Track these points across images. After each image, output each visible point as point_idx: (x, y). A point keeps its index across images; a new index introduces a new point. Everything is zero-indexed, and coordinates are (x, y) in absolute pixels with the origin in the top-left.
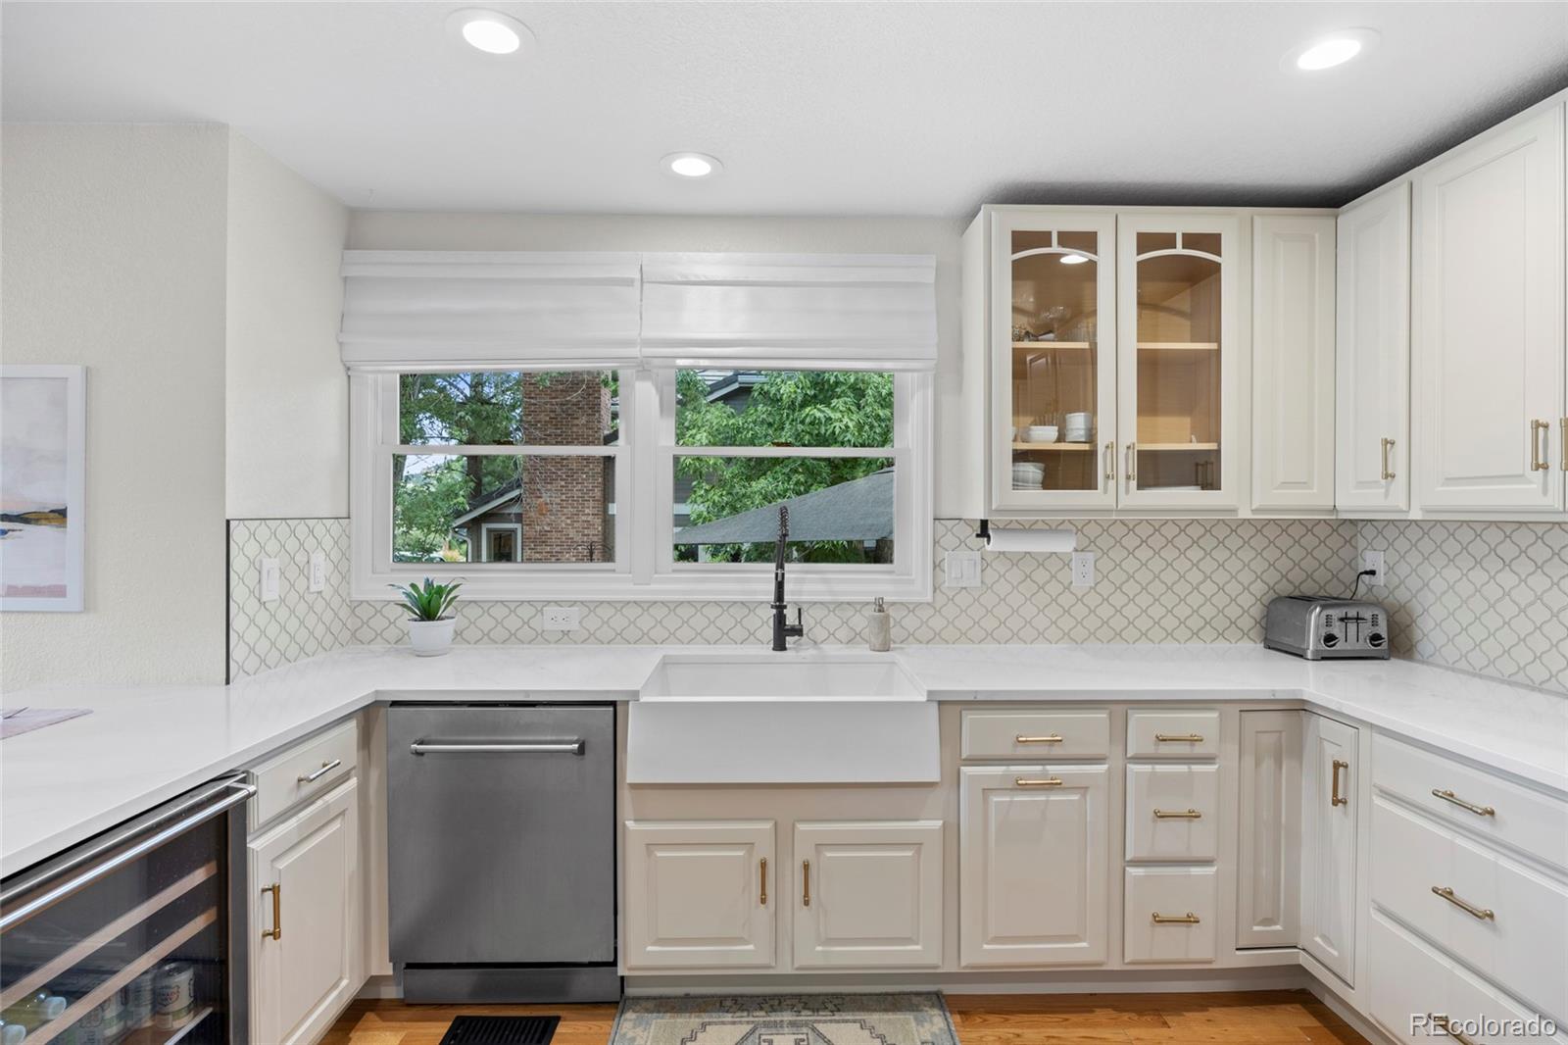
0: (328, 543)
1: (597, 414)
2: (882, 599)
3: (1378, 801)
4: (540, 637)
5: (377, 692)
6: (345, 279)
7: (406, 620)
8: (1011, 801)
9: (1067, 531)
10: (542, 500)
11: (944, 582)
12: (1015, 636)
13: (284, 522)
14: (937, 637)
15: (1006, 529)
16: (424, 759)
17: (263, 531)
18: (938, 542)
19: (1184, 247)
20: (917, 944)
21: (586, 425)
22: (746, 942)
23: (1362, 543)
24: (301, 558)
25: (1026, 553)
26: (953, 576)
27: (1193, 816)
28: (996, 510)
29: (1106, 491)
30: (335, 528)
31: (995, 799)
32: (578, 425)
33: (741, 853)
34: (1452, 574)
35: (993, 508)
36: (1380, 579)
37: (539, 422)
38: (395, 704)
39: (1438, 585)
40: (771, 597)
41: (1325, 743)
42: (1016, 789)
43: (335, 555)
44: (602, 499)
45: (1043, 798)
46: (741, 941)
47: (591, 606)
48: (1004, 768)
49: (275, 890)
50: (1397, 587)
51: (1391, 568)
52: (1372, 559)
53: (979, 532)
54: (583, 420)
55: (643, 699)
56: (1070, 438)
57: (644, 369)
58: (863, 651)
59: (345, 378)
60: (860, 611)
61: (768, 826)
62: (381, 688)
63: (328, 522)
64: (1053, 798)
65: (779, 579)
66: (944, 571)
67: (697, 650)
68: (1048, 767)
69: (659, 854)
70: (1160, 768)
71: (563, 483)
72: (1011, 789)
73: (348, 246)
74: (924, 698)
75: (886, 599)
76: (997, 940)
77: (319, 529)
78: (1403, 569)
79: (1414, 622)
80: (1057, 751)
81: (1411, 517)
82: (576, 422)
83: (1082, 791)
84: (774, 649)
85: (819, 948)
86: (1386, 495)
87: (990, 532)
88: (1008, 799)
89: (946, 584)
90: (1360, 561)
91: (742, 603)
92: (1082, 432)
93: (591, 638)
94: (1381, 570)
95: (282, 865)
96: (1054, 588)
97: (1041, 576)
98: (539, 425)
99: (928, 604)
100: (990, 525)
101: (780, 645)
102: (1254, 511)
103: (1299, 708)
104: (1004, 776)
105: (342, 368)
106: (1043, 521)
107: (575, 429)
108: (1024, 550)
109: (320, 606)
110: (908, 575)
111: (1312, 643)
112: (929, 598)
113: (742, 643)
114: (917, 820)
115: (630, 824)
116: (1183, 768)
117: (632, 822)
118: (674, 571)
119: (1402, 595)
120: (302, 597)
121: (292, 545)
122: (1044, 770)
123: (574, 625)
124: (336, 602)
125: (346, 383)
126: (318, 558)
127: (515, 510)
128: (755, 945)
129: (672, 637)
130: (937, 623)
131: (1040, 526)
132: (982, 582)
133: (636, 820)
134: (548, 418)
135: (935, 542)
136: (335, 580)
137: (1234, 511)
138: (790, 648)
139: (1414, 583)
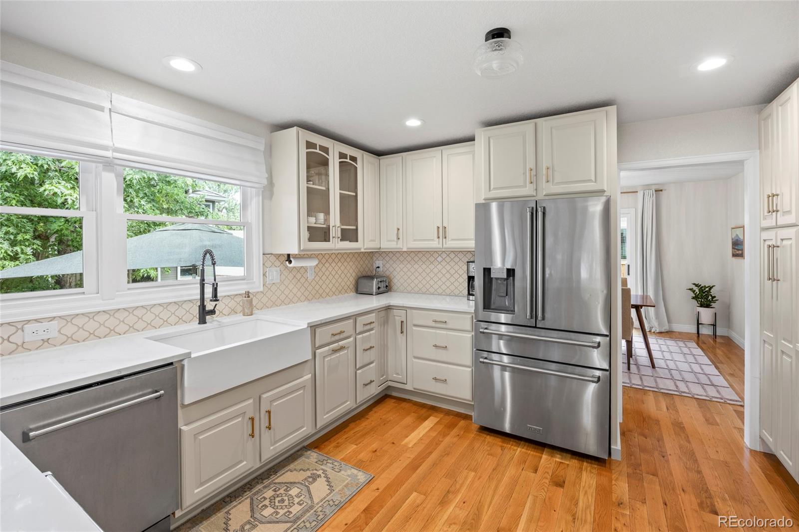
3: (414, 328)
4: (20, 348)
8: (331, 359)
9: (314, 257)
12: (291, 301)
18: (265, 264)
19: (350, 160)
20: (305, 427)
22: (243, 461)
23: (375, 259)
25: (302, 267)
26: (270, 278)
27: (371, 348)
28: (302, 250)
29: (333, 243)
33: (240, 419)
34: (402, 266)
35: (301, 249)
36: (381, 269)
39: (398, 269)
41: (396, 317)
42: (333, 353)
45: (338, 355)
47: (68, 319)
48: (328, 347)
50: (386, 271)
51: (384, 266)
52: (379, 263)
55: (193, 356)
56: (319, 222)
58: (240, 317)
60: (233, 299)
61: (250, 401)
64: (341, 354)
65: (215, 286)
68: (339, 343)
69: (201, 438)
70: (364, 335)
72: (330, 355)
74: (306, 326)
76: (328, 413)
78: (388, 266)
79: (391, 280)
80: (342, 336)
81: (403, 250)
83: (348, 349)
84: (199, 324)
85: (272, 448)
86: (397, 244)
87: (292, 259)
88: (329, 358)
90: (374, 264)
91: (175, 303)
92: (323, 221)
93: (71, 339)
94: (381, 266)
96: (303, 280)
97: (298, 276)
99: (261, 292)
100: (291, 256)
101: (202, 321)
102: (365, 249)
103: (388, 308)
104: (329, 350)
106: (307, 254)
110: (251, 280)
111: (375, 290)
113: (175, 325)
114: (302, 377)
115: (184, 428)
116: (368, 333)
117: (185, 427)
119: (387, 273)
122: (339, 344)
123: (52, 335)
128: (246, 461)
130: (265, 300)
131: (306, 256)
132: (280, 280)
133: (185, 425)
137: (360, 249)
138: (210, 322)
139: (391, 269)
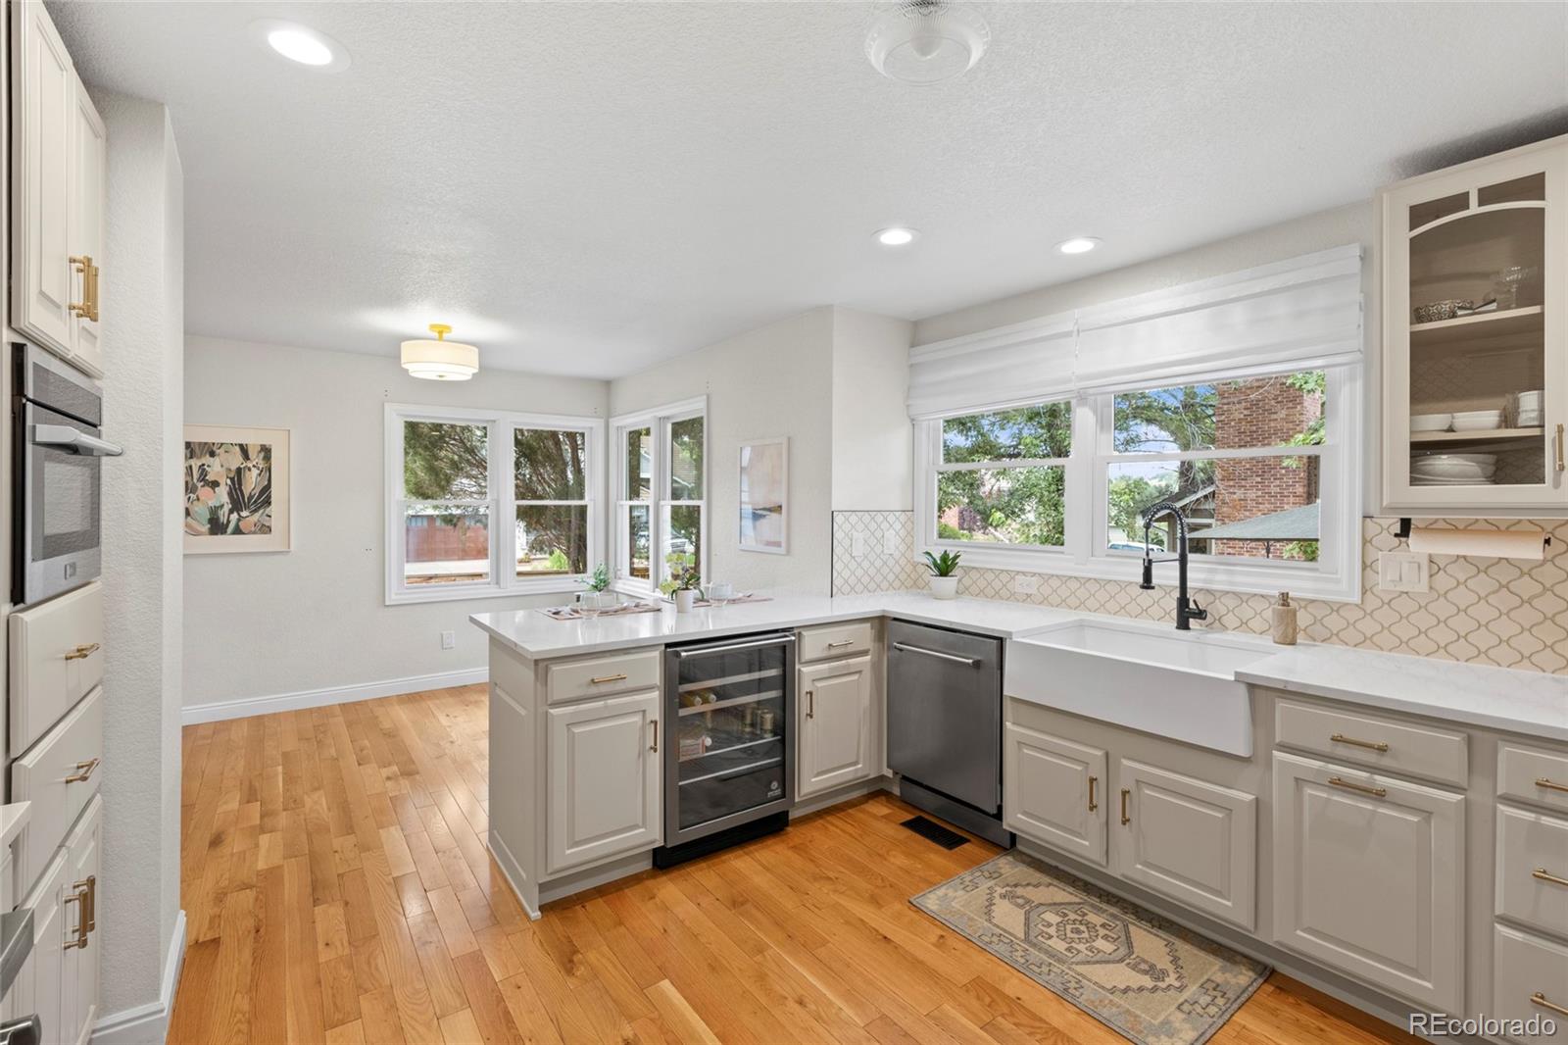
0: (897, 526)
1: (1299, 407)
2: (1287, 594)
4: (1012, 597)
5: (884, 611)
6: (912, 366)
7: (930, 575)
10: (1235, 496)
11: (1378, 584)
13: (866, 513)
14: (1366, 641)
15: (1429, 529)
16: (903, 653)
17: (853, 518)
18: (1370, 541)
20: (1229, 900)
21: (1286, 420)
22: (1084, 839)
24: (878, 534)
26: (1390, 578)
28: (1390, 508)
29: (1557, 485)
30: (903, 517)
31: (1309, 791)
32: (1276, 420)
35: (1384, 504)
37: (1232, 420)
38: (895, 619)
40: (1177, 583)
43: (903, 533)
44: (1305, 495)
45: (1369, 807)
46: (1079, 835)
47: (1046, 578)
48: (1321, 764)
49: (811, 693)
53: (1399, 532)
54: (1283, 414)
55: (1018, 639)
56: (1515, 423)
57: (1083, 398)
59: (911, 427)
61: (1099, 753)
62: (886, 609)
63: (897, 514)
66: (1378, 573)
67: (1122, 621)
69: (1025, 751)
71: (1259, 479)
72: (1325, 787)
73: (913, 345)
74: (1233, 678)
75: (1290, 595)
77: (891, 518)
82: (1274, 416)
83: (1425, 814)
84: (1177, 627)
85: (1139, 867)
87: (1411, 532)
88: (1325, 795)
89: (1380, 587)
93: (1045, 601)
95: (819, 684)
98: (1233, 423)
99: (1357, 605)
100: (1412, 525)
101: (1183, 625)
104: (1319, 771)
105: (909, 421)
107: (1272, 424)
108: (1456, 553)
109: (891, 563)
110: (1331, 572)
112: (1356, 599)
114: (1229, 787)
115: (1009, 725)
118: (1108, 556)
120: (879, 556)
121: (873, 526)
123: (1033, 591)
124: (903, 562)
125: (911, 430)
126: (890, 534)
127: (1209, 506)
129: (1081, 605)
130: (1368, 626)
132: (1431, 588)
134: (1242, 416)
135: (1365, 542)
136: (902, 548)
138: (1194, 630)
